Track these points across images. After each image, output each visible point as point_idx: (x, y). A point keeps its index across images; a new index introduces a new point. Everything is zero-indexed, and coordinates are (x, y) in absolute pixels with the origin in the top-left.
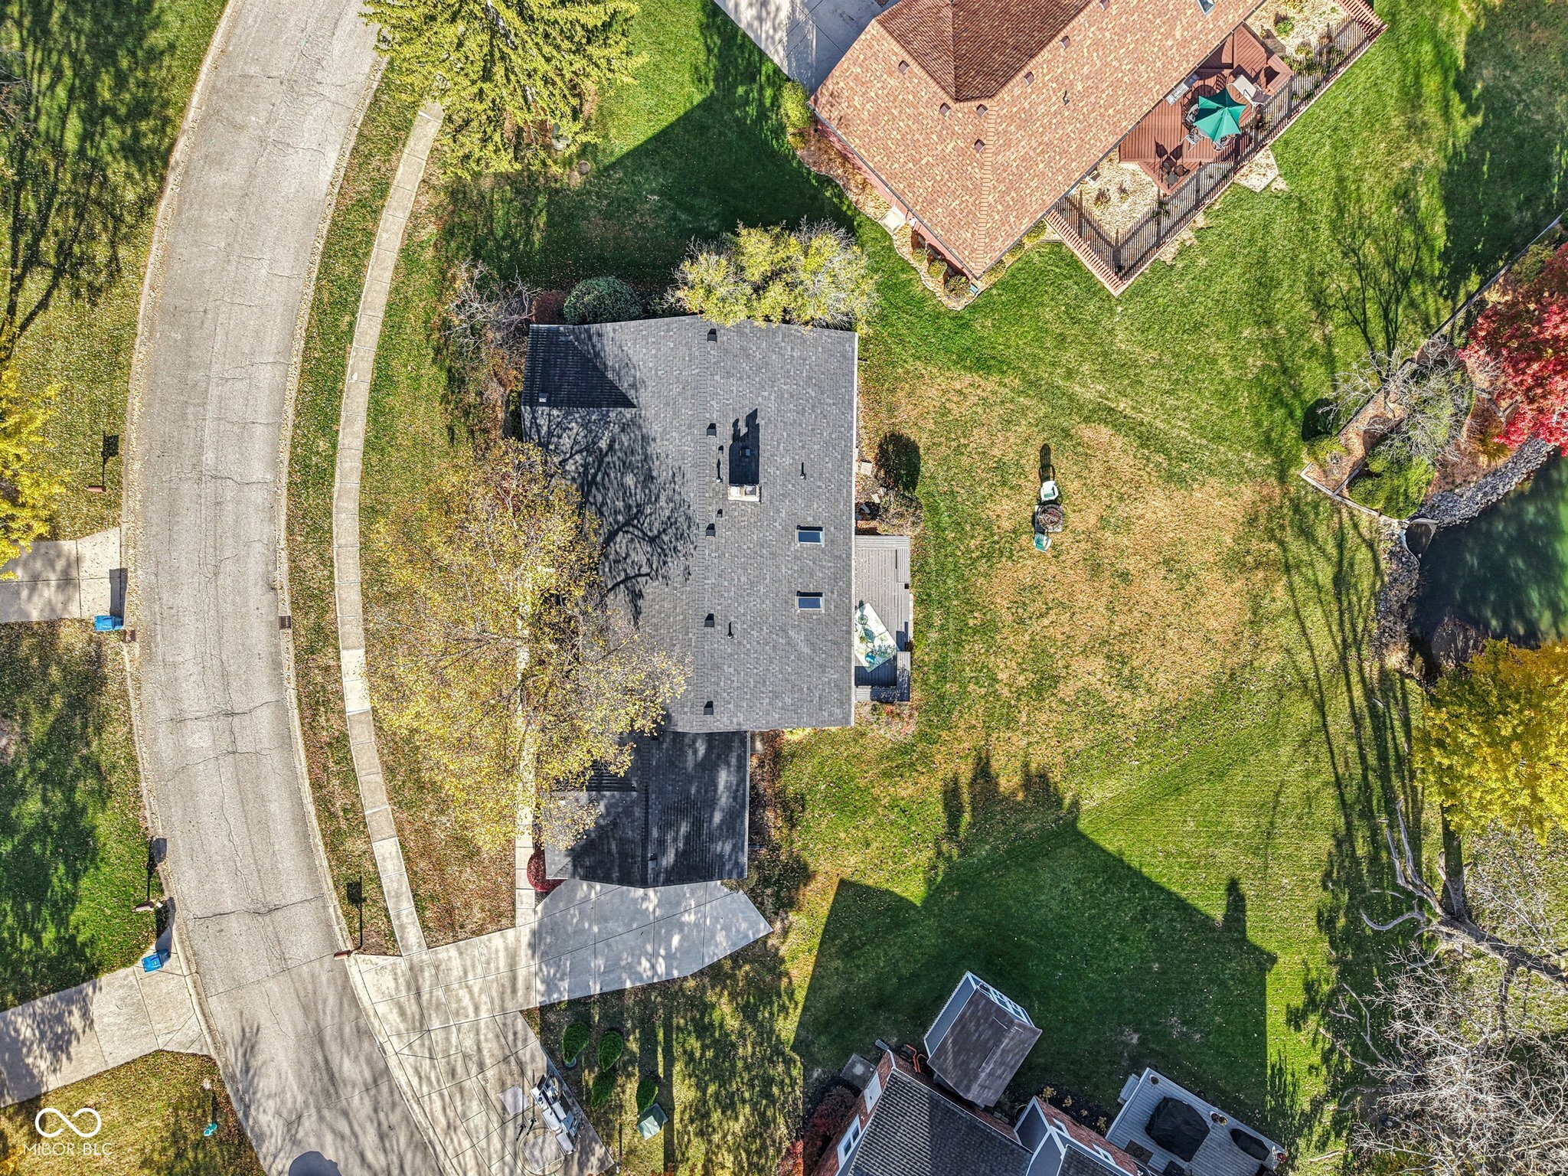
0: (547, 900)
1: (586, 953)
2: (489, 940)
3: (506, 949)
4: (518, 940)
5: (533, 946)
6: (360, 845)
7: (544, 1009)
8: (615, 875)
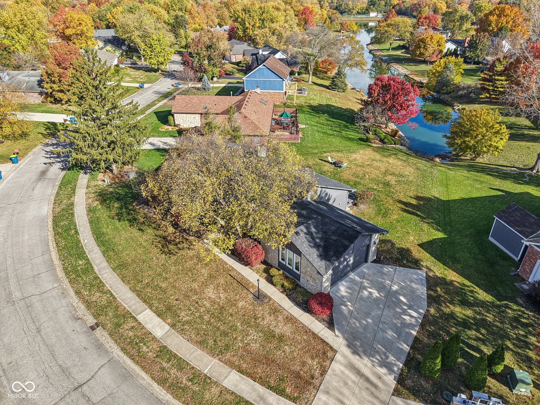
0: (336, 326)
1: (380, 334)
2: (334, 371)
3: (346, 366)
4: (344, 356)
5: (355, 352)
6: (215, 390)
7: (401, 380)
8: (347, 243)
